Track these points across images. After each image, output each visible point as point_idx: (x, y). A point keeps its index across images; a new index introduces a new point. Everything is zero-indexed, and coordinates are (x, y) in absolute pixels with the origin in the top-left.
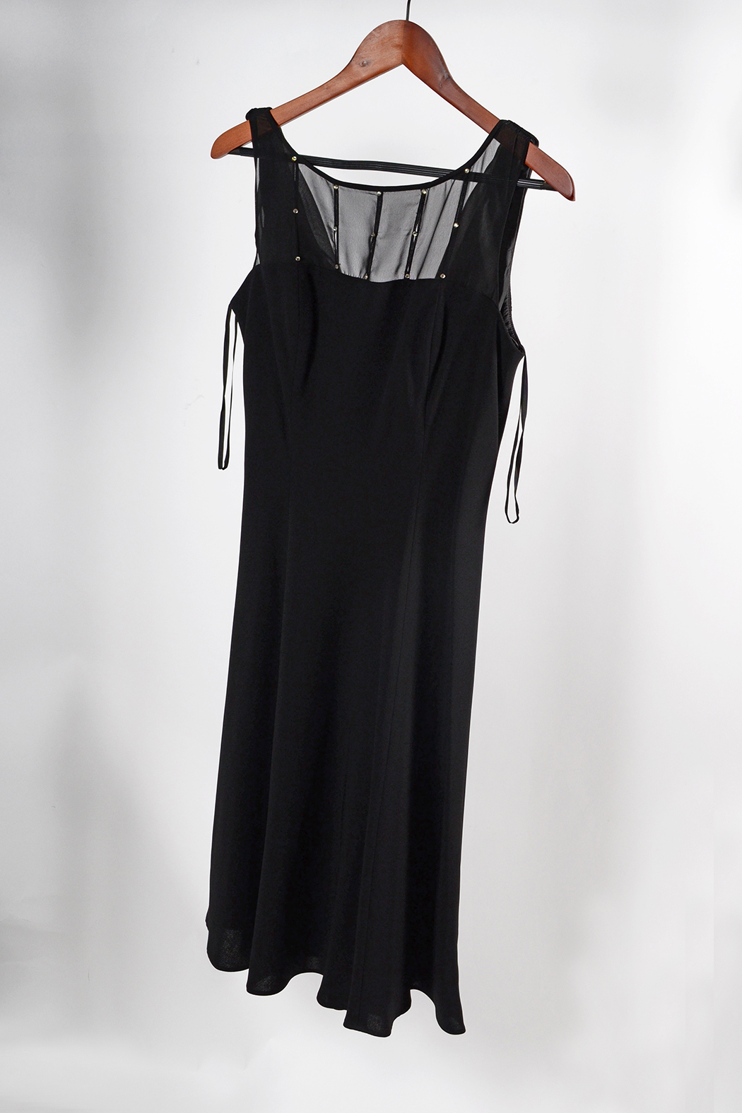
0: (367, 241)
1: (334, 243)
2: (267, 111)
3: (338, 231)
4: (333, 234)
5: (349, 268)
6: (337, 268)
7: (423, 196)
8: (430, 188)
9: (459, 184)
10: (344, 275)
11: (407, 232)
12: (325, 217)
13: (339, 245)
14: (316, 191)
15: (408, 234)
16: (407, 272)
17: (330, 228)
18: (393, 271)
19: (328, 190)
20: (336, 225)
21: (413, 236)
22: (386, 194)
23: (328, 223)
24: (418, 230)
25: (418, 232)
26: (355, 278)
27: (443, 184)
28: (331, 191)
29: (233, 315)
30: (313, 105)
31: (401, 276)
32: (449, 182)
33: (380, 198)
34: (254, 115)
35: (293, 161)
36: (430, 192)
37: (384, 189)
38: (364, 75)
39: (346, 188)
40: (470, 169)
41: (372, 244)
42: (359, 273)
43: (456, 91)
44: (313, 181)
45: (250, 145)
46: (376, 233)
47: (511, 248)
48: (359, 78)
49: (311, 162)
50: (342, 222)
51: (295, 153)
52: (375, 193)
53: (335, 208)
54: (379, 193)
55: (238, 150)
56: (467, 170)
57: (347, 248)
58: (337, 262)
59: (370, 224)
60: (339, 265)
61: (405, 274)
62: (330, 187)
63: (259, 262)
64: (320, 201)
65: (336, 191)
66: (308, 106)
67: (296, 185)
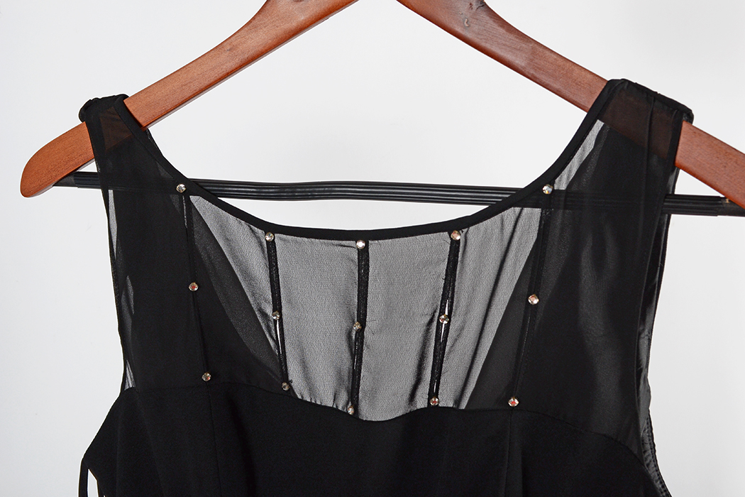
0: (344, 337)
1: (276, 342)
2: (118, 102)
3: (281, 319)
4: (272, 325)
5: (311, 390)
6: (286, 389)
7: (455, 245)
8: (468, 227)
9: (532, 216)
10: (303, 401)
11: (428, 318)
12: (253, 295)
13: (287, 346)
14: (229, 245)
15: (431, 321)
16: (433, 394)
17: (264, 315)
18: (406, 396)
19: (254, 242)
20: (277, 307)
21: (439, 325)
22: (374, 245)
23: (259, 305)
24: (450, 312)
25: (449, 316)
26: (326, 407)
27: (497, 218)
28: (261, 244)
29: (92, 482)
30: (207, 83)
31: (421, 403)
32: (511, 214)
33: (363, 254)
34: (98, 111)
35: (178, 193)
36: (470, 236)
37: (368, 236)
38: (302, 18)
39: (289, 237)
40: (552, 183)
41: (356, 346)
42: (332, 397)
43: (502, 30)
44: (223, 227)
45: (92, 167)
46: (362, 320)
47: (646, 332)
48: (293, 24)
49: (214, 191)
50: (289, 302)
51: (180, 177)
52: (351, 243)
53: (271, 276)
54: (361, 244)
55: (72, 179)
56: (547, 190)
57: (302, 351)
58: (285, 377)
59: (348, 305)
60: (289, 383)
61: (429, 400)
62: (258, 238)
63: (130, 384)
64: (240, 264)
65: (271, 245)
66: (196, 86)
67: (189, 232)
